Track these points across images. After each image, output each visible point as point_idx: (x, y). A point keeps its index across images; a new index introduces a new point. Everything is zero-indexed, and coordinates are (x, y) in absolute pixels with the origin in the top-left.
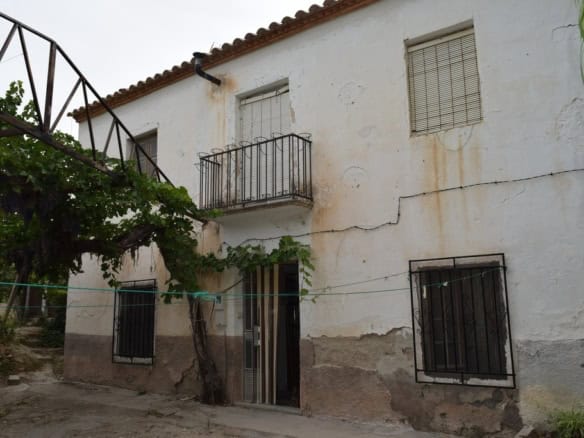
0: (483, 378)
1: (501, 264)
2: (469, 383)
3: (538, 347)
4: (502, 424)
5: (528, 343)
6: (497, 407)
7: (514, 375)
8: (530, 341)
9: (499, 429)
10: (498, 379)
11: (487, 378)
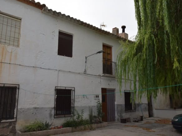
0: (6, 120)
1: (18, 87)
2: (2, 122)
3: (23, 110)
4: (10, 132)
5: (21, 109)
6: (10, 127)
7: (16, 118)
8: (22, 108)
9: (9, 134)
10: (11, 119)
11: (8, 120)
